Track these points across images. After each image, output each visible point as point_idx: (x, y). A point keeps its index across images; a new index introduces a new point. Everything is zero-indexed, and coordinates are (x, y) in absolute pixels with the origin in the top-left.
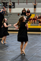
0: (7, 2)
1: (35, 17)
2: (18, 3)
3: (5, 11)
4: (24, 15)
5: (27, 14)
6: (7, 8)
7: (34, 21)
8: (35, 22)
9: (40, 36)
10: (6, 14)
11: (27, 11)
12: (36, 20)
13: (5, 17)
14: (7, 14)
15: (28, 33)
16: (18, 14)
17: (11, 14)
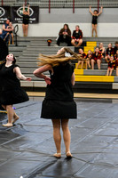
0: (17, 4)
1: (97, 50)
2: (49, 8)
3: (11, 32)
4: (64, 44)
5: (73, 41)
6: (17, 22)
7: (93, 60)
8: (96, 63)
9: (110, 105)
10: (13, 39)
11: (75, 32)
12: (99, 58)
13: (10, 48)
14: (16, 41)
15: (76, 95)
16: (49, 42)
17: (28, 40)
